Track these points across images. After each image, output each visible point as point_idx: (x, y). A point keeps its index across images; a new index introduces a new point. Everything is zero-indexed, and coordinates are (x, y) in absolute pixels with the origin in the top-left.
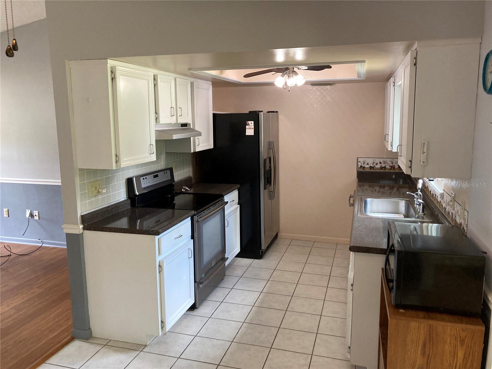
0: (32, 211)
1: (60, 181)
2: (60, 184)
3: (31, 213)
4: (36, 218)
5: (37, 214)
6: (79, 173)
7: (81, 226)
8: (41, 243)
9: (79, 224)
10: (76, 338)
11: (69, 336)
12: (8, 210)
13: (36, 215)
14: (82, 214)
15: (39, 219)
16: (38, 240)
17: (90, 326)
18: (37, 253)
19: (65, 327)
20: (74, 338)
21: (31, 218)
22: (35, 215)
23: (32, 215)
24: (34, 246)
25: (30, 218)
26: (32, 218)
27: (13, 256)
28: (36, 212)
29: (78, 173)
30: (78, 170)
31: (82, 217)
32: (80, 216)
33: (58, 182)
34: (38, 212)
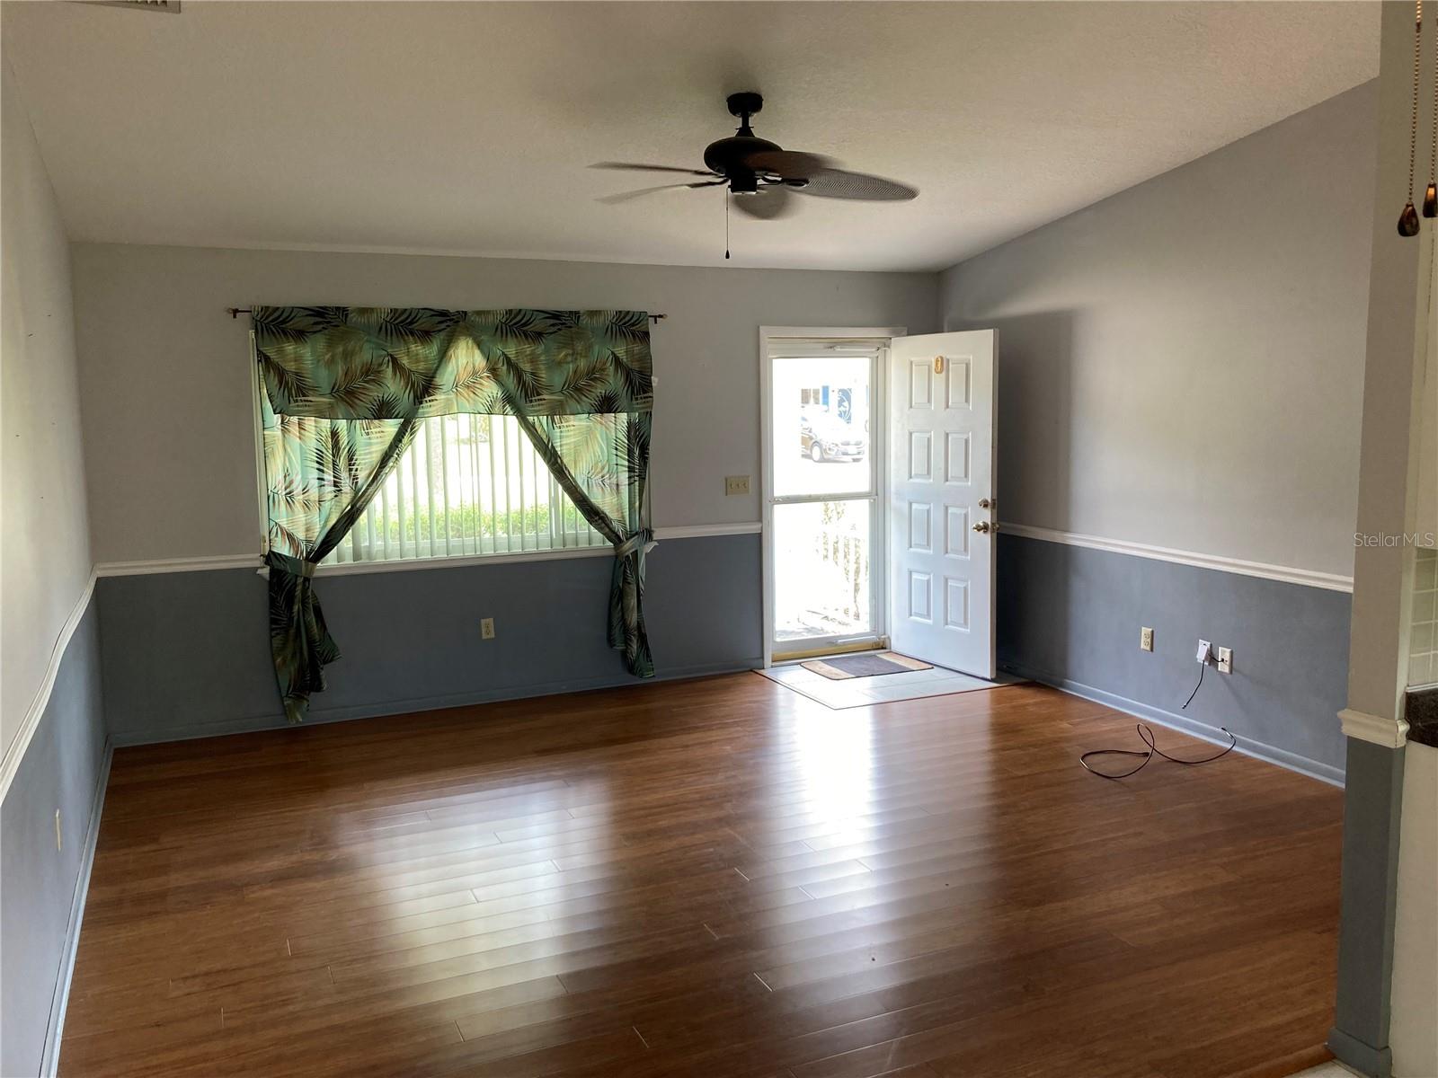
0: (1214, 647)
1: (1352, 580)
2: (1350, 590)
3: (1211, 653)
4: (1224, 668)
5: (1227, 657)
6: (1417, 563)
7: (1403, 727)
8: (1229, 742)
9: (1397, 716)
10: (1339, 1059)
11: (1318, 1043)
12: (1153, 632)
13: (1223, 660)
14: (1410, 690)
15: (1231, 672)
16: (1220, 730)
17: (1390, 1042)
18: (1216, 767)
19: (1307, 1011)
20: (1335, 1057)
21: (1210, 665)
22: (1220, 660)
23: (1212, 658)
24: (1208, 745)
25: (1206, 663)
26: (1211, 667)
27: (1156, 759)
28: (1225, 652)
29: (1414, 561)
30: (1415, 553)
31: (1410, 698)
32: (1402, 698)
33: (1343, 582)
34: (1232, 653)
